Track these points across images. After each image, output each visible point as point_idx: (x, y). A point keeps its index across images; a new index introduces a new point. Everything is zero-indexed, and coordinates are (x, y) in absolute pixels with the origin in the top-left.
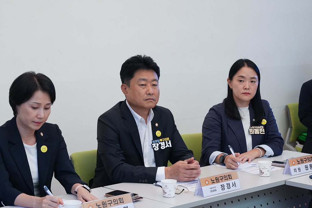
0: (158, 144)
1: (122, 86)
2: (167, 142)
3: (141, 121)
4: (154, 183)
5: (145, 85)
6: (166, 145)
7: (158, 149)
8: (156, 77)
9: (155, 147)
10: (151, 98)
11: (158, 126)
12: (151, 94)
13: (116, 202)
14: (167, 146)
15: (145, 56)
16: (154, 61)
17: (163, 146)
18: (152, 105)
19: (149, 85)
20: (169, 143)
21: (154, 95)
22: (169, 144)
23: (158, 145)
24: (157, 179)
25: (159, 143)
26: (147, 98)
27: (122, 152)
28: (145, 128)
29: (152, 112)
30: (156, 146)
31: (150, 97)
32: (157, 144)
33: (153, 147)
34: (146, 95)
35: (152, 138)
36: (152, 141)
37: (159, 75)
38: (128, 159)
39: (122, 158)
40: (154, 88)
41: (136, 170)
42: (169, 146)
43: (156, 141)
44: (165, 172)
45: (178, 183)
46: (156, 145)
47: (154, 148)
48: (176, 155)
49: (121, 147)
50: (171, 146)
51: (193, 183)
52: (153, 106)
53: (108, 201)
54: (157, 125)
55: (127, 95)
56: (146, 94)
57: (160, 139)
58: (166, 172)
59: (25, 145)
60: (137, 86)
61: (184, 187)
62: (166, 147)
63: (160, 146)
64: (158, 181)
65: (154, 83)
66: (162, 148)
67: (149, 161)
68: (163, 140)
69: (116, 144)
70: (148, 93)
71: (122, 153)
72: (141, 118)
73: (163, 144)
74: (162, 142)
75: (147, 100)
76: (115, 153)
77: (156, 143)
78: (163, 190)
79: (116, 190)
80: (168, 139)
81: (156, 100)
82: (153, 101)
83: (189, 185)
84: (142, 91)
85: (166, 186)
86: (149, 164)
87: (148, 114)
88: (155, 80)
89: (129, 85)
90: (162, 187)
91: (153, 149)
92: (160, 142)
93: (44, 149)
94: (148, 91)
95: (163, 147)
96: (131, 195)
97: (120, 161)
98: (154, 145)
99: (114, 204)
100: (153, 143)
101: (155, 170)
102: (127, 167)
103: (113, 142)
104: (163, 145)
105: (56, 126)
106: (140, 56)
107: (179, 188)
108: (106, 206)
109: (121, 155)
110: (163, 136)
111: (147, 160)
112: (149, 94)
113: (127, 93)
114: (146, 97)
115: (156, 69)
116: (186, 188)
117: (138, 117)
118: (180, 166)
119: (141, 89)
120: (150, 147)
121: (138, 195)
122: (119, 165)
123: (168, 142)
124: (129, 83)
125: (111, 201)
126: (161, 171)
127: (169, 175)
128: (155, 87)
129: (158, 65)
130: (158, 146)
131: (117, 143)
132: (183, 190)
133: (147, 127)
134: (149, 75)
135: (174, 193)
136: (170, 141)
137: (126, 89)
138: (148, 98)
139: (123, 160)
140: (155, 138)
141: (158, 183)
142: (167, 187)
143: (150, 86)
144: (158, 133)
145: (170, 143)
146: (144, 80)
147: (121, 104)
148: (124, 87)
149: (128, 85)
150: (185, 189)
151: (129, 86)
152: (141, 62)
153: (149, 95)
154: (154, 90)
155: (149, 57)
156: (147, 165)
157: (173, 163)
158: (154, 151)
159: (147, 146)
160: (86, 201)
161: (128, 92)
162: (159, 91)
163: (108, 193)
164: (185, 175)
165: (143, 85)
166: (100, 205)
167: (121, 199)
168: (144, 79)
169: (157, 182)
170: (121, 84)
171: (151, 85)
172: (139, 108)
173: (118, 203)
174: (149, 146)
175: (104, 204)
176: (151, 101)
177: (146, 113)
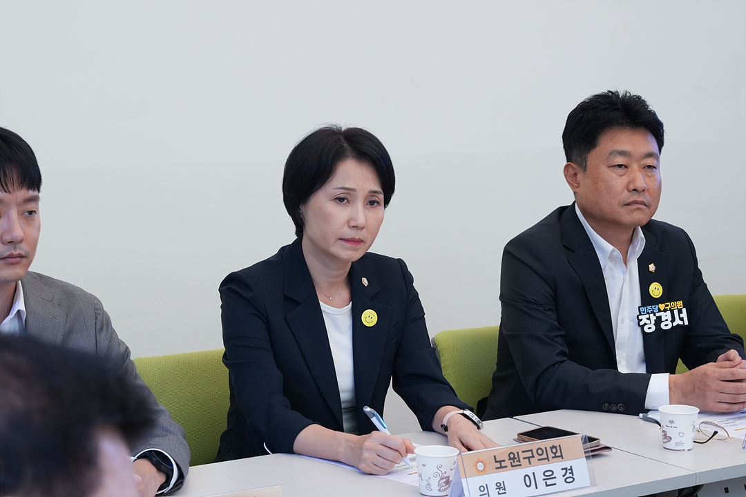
0: (655, 315)
1: (566, 167)
2: (676, 312)
3: (611, 258)
4: (641, 415)
5: (626, 167)
6: (673, 320)
7: (653, 328)
8: (653, 146)
9: (645, 324)
10: (640, 200)
11: (655, 270)
12: (640, 189)
13: (544, 456)
14: (678, 322)
15: (628, 95)
16: (651, 108)
17: (666, 323)
18: (640, 217)
19: (635, 166)
20: (681, 316)
21: (646, 192)
22: (683, 319)
23: (653, 318)
24: (648, 405)
25: (658, 315)
26: (630, 201)
27: (563, 333)
28: (622, 275)
29: (641, 234)
30: (648, 322)
31: (636, 197)
32: (652, 315)
33: (641, 323)
34: (626, 193)
35: (638, 302)
36: (639, 307)
37: (660, 144)
38: (576, 352)
39: (561, 348)
40: (649, 176)
41: (596, 379)
42: (681, 323)
43: (649, 307)
44: (670, 388)
45: (701, 415)
46: (649, 319)
47: (642, 327)
48: (699, 345)
49: (559, 320)
50: (686, 323)
51: (740, 418)
52: (645, 222)
53: (523, 452)
54: (652, 267)
55: (577, 190)
56: (626, 190)
57: (660, 305)
58: (672, 386)
59: (323, 306)
60: (604, 168)
61: (717, 426)
62: (675, 324)
63: (659, 320)
64: (650, 410)
65: (650, 161)
66: (663, 326)
67: (629, 358)
68: (667, 306)
69: (549, 313)
70: (632, 187)
71: (561, 336)
72: (613, 251)
73: (666, 316)
74: (665, 310)
75: (628, 204)
76: (545, 335)
77: (648, 313)
78: (664, 431)
79: (544, 426)
80: (680, 304)
81: (652, 206)
82: (645, 207)
83: (730, 421)
84: (618, 181)
85: (671, 422)
86: (629, 365)
87: (631, 240)
88: (650, 155)
89: (585, 167)
90: (660, 425)
91: (640, 328)
92: (660, 311)
93: (370, 318)
94: (632, 181)
95: (666, 325)
96: (582, 439)
97: (557, 355)
98: (644, 318)
99: (539, 460)
100: (640, 314)
101: (643, 381)
102: (573, 371)
103: (541, 309)
104: (667, 320)
105: (400, 264)
106: (615, 94)
107: (703, 427)
108: (518, 463)
109: (559, 340)
110: (666, 298)
111: (625, 355)
112: (634, 190)
113: (578, 187)
114: (627, 196)
115: (655, 128)
116: (723, 428)
117: (604, 247)
118: (709, 372)
119: (614, 176)
120: (632, 324)
121: (599, 442)
122: (555, 364)
123: (680, 312)
124: (585, 160)
125: (530, 452)
126: (659, 384)
127: (679, 396)
128: (649, 174)
129: (660, 117)
130: (653, 322)
131: (550, 309)
132: (716, 433)
133: (628, 273)
134: (637, 143)
135: (692, 441)
136: (684, 310)
137: (575, 175)
138: (632, 199)
139: (563, 353)
140: (647, 300)
141: (650, 415)
142: (673, 425)
143: (637, 170)
144: (656, 290)
145: (684, 315)
146: (623, 153)
147: (564, 214)
148: (571, 172)
149: (581, 167)
150: (721, 432)
151: (585, 169)
152: (618, 109)
153: (634, 192)
154: (647, 179)
155: (639, 98)
156: (623, 368)
157: (691, 366)
158: (644, 334)
159: (627, 321)
160: (469, 450)
161: (582, 183)
162: (660, 183)
163: (524, 434)
164: (722, 397)
165: (620, 166)
166: (504, 461)
167: (556, 447)
168: (622, 151)
169: (648, 411)
170: (564, 161)
171: (639, 167)
172: (607, 224)
173: (547, 458)
174: (631, 320)
175: (514, 458)
176: (639, 209)
177: (626, 236)
